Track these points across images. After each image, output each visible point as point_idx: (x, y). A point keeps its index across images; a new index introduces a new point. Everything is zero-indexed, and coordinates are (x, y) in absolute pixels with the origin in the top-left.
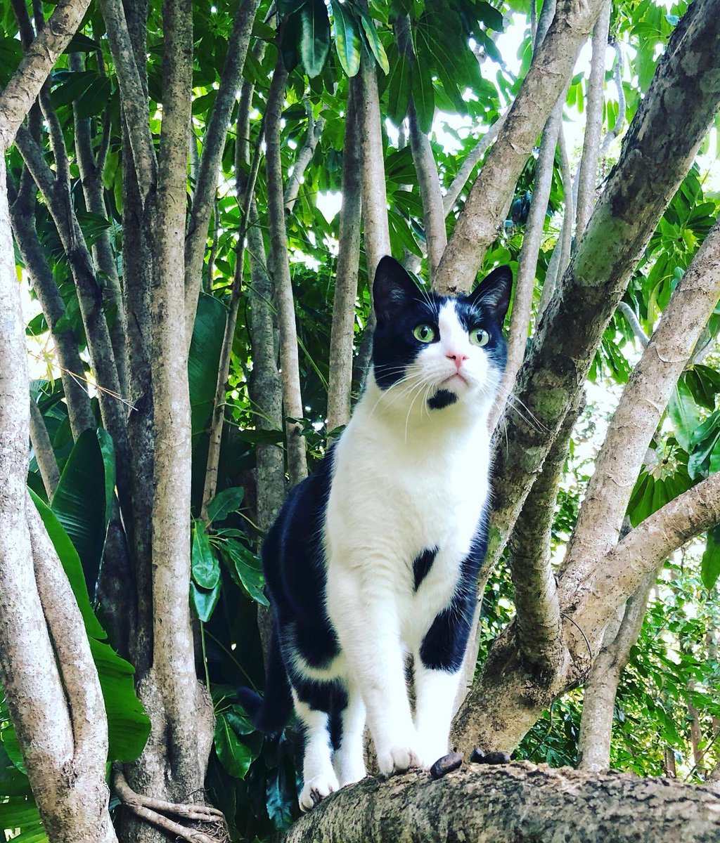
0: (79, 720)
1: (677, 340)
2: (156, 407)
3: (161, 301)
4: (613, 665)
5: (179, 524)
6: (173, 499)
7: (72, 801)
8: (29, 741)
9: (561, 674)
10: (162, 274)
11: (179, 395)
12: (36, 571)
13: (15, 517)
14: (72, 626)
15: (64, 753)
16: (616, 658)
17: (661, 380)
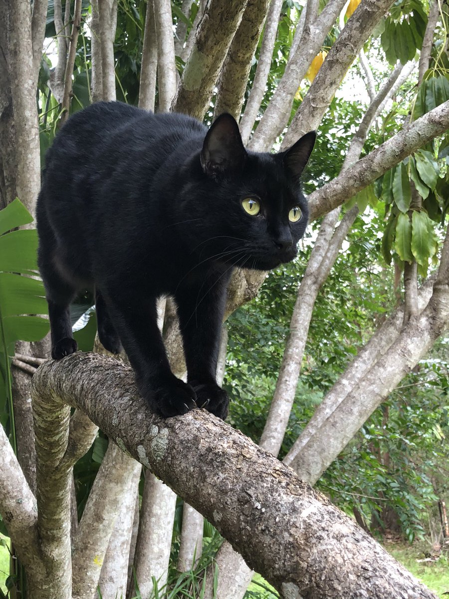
1: (322, 92)
2: (15, 115)
3: (15, 41)
4: (314, 284)
5: (33, 191)
6: (28, 176)
9: (240, 293)
10: (16, 22)
11: (29, 106)
16: (317, 279)
17: (311, 118)
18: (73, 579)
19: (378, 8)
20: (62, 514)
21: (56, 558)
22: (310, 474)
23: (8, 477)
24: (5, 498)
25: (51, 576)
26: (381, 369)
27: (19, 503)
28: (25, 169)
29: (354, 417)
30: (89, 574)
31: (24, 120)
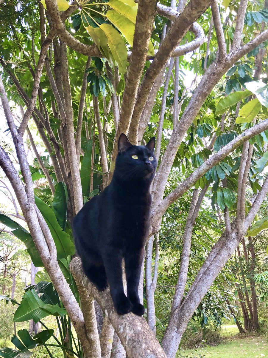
0: (50, 249)
1: (170, 158)
2: (72, 175)
3: (70, 150)
4: (191, 223)
7: (50, 265)
8: (41, 254)
10: (70, 144)
12: (39, 220)
13: (32, 211)
14: (47, 231)
15: (48, 256)
16: (192, 221)
18: (101, 349)
19: (185, 128)
20: (93, 320)
21: (93, 339)
22: (195, 302)
23: (73, 307)
24: (73, 316)
25: (92, 347)
26: (219, 256)
27: (78, 317)
28: (77, 194)
29: (210, 276)
30: (107, 347)
31: (75, 176)
